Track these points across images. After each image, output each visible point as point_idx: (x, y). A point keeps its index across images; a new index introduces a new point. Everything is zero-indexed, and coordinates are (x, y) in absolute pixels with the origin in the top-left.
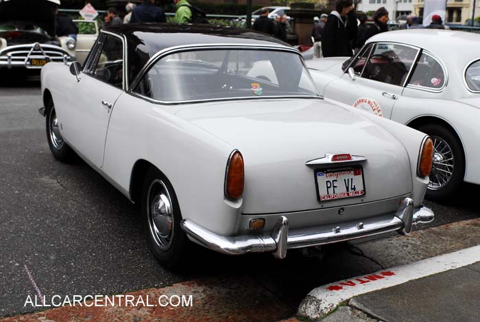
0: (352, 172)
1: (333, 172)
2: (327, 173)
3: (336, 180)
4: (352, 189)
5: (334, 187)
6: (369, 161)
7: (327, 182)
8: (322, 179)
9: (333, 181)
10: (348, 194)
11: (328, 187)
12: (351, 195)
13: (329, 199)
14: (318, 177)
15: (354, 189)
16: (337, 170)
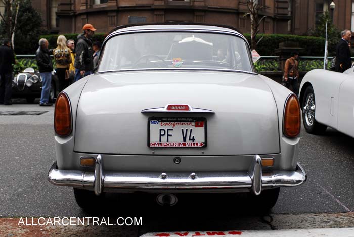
0: (193, 124)
1: (170, 121)
2: (162, 121)
3: (172, 130)
4: (190, 139)
5: (168, 135)
6: (217, 114)
7: (161, 130)
8: (156, 128)
9: (168, 130)
10: (184, 144)
11: (161, 135)
12: (187, 145)
13: (160, 146)
14: (152, 125)
15: (193, 140)
16: (175, 119)
